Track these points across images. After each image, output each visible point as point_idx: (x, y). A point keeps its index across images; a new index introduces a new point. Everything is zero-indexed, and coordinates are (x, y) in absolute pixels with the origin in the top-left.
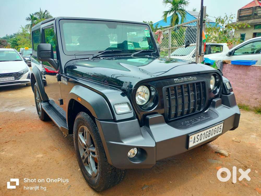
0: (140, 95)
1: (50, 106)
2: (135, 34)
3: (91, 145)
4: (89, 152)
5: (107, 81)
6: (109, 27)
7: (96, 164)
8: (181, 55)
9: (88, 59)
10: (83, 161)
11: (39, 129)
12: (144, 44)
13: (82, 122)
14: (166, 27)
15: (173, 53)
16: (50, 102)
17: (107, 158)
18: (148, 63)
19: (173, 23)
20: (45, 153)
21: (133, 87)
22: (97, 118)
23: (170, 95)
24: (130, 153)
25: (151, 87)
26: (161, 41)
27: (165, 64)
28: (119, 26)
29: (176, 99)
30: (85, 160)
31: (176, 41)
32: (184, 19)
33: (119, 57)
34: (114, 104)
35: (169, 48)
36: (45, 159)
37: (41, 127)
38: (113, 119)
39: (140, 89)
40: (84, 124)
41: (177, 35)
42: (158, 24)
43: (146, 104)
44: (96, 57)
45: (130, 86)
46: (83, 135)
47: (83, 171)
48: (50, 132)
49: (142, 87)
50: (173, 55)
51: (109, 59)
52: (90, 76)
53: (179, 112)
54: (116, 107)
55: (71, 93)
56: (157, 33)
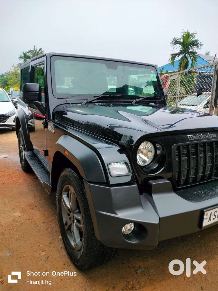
0: (142, 152)
1: (34, 156)
2: (136, 79)
3: (77, 209)
4: (74, 219)
5: (101, 132)
6: (109, 67)
7: (81, 236)
8: (191, 104)
9: (80, 104)
10: (66, 227)
11: (20, 181)
12: (149, 90)
13: (67, 180)
14: (173, 72)
15: (181, 102)
16: (34, 151)
17: (94, 231)
18: (151, 112)
19: (181, 67)
20: (23, 211)
21: (135, 142)
22: (86, 180)
23: (181, 154)
24: (125, 228)
25: (157, 144)
26: (167, 87)
27: (170, 114)
28: (120, 67)
29: (189, 161)
30: (68, 227)
31: (184, 89)
32: (194, 63)
33: (117, 103)
34: (109, 163)
35: (177, 95)
36: (22, 220)
37: (22, 179)
38: (105, 182)
39: (143, 146)
40: (69, 182)
41: (185, 82)
42: (163, 68)
43: (149, 164)
44: (90, 102)
45: (131, 141)
46: (68, 196)
47: (65, 241)
48: (32, 186)
49: (145, 143)
50: (181, 105)
51: (105, 106)
52: (82, 124)
53: (191, 178)
54: (111, 167)
55: (58, 144)
56: (164, 78)
